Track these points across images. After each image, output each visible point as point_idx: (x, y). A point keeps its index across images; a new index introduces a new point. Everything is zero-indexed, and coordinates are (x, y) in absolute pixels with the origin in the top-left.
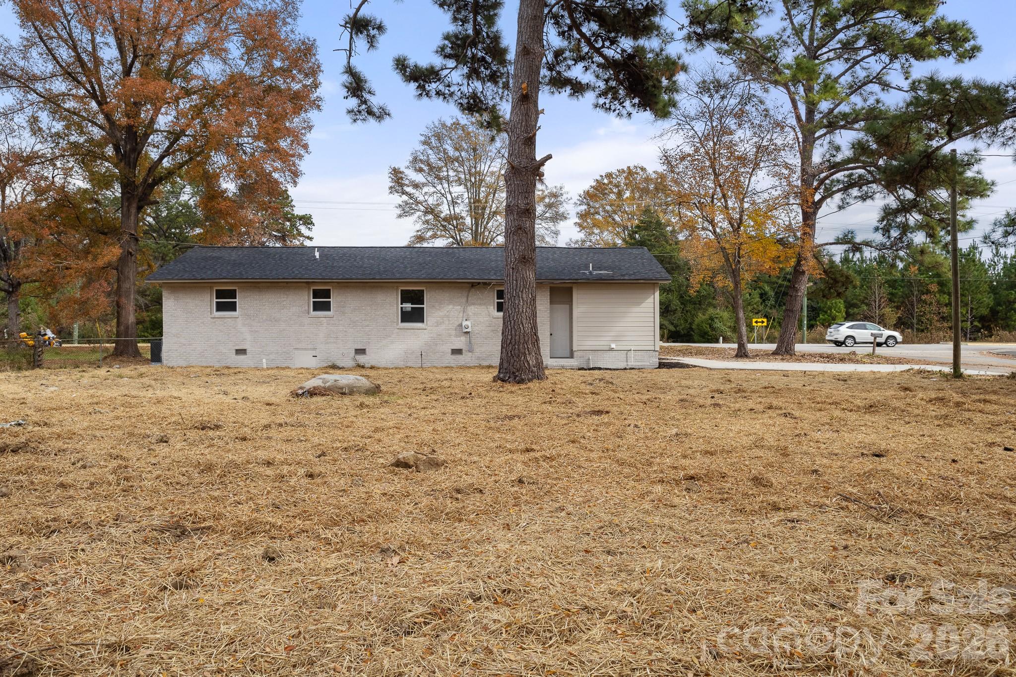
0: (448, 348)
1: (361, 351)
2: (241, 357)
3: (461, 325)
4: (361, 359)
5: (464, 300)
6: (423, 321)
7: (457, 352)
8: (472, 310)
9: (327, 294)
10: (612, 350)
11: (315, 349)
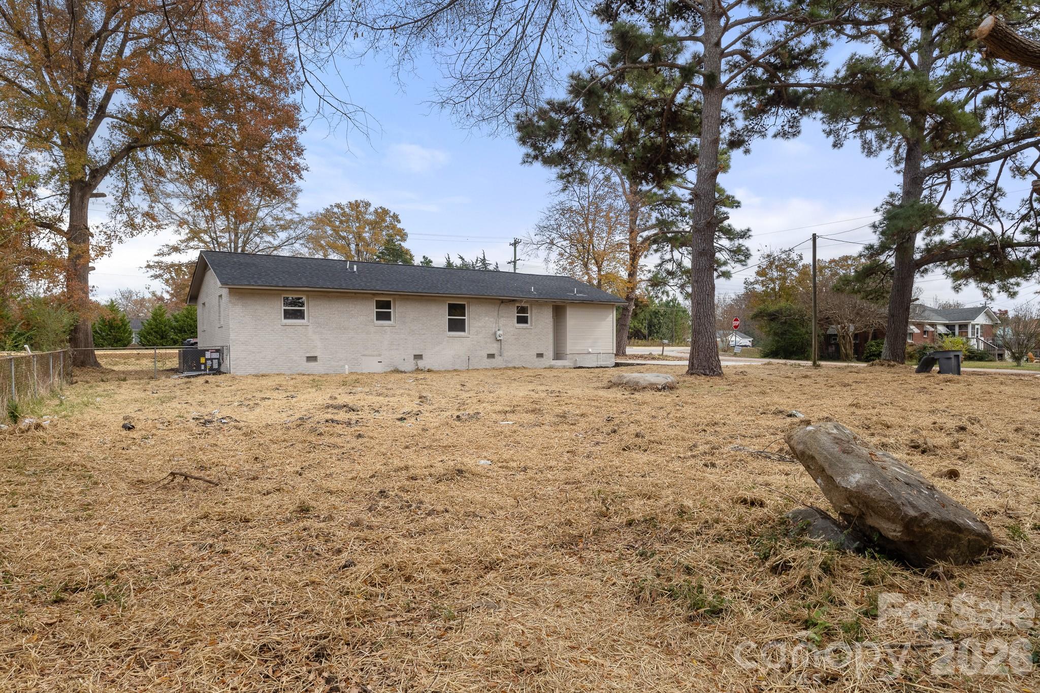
0: (484, 354)
1: (418, 357)
2: (312, 364)
3: (495, 333)
4: (421, 364)
5: (496, 314)
6: (464, 330)
7: (491, 356)
8: (502, 321)
9: (387, 305)
10: (589, 353)
11: (380, 355)
